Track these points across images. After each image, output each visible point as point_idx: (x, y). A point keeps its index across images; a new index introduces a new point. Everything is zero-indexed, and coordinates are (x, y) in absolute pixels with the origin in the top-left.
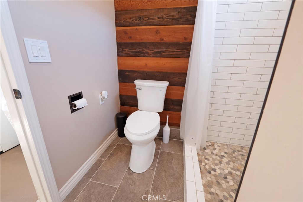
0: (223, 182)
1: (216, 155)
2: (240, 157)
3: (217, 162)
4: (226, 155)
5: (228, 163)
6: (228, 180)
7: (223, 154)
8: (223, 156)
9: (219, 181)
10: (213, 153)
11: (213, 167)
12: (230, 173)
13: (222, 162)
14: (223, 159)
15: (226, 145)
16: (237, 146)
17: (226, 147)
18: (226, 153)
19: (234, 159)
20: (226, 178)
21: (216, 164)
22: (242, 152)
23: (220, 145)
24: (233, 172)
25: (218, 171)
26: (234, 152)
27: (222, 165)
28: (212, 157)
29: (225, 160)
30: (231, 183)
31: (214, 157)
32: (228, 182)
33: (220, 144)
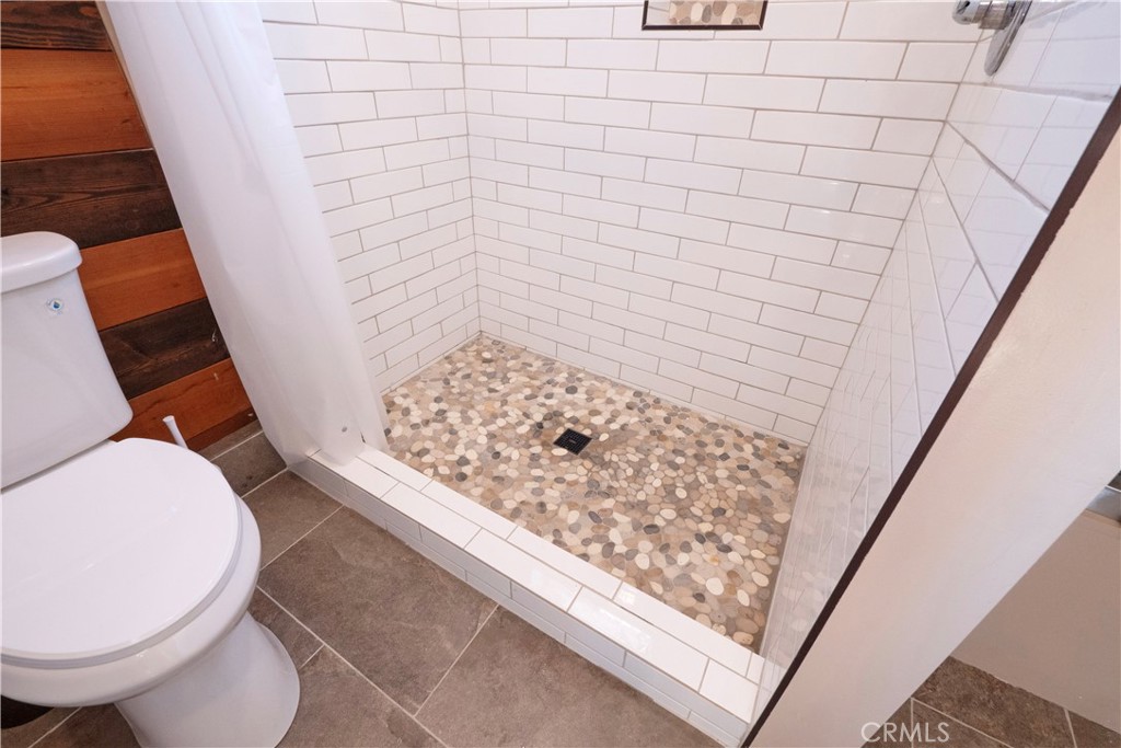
0: (502, 467)
1: (427, 423)
2: (469, 386)
3: (446, 437)
4: (443, 406)
5: (467, 420)
6: (504, 454)
7: (434, 407)
8: (441, 413)
9: (495, 474)
10: (414, 426)
11: (456, 458)
12: (491, 436)
13: (456, 428)
14: (449, 420)
15: (416, 378)
16: (439, 362)
17: (420, 385)
18: (438, 400)
19: (463, 399)
20: (497, 455)
21: (452, 445)
22: (459, 370)
23: (404, 391)
24: (493, 428)
25: (472, 455)
26: (447, 382)
27: (462, 433)
28: (425, 439)
29: (454, 417)
30: (515, 455)
31: (427, 431)
32: (509, 459)
33: (402, 385)
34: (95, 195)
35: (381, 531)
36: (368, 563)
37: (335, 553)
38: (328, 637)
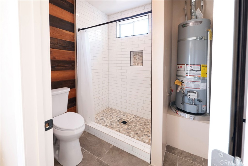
0: (113, 126)
1: (100, 120)
2: (107, 115)
3: (104, 122)
4: (103, 117)
5: (107, 120)
6: (113, 124)
7: (101, 118)
9: (112, 127)
10: (98, 120)
11: (105, 125)
12: (111, 122)
13: (105, 121)
14: (104, 120)
15: (98, 114)
16: (102, 111)
17: (99, 115)
18: (102, 117)
19: (106, 117)
20: (112, 124)
21: (105, 123)
22: (105, 112)
23: (96, 115)
24: (111, 121)
25: (108, 124)
26: (103, 114)
27: (106, 121)
28: (100, 122)
29: (105, 119)
30: (115, 124)
31: (101, 121)
32: (114, 125)
34: (69, 84)
35: (94, 135)
36: (92, 140)
37: (87, 139)
38: (86, 149)
